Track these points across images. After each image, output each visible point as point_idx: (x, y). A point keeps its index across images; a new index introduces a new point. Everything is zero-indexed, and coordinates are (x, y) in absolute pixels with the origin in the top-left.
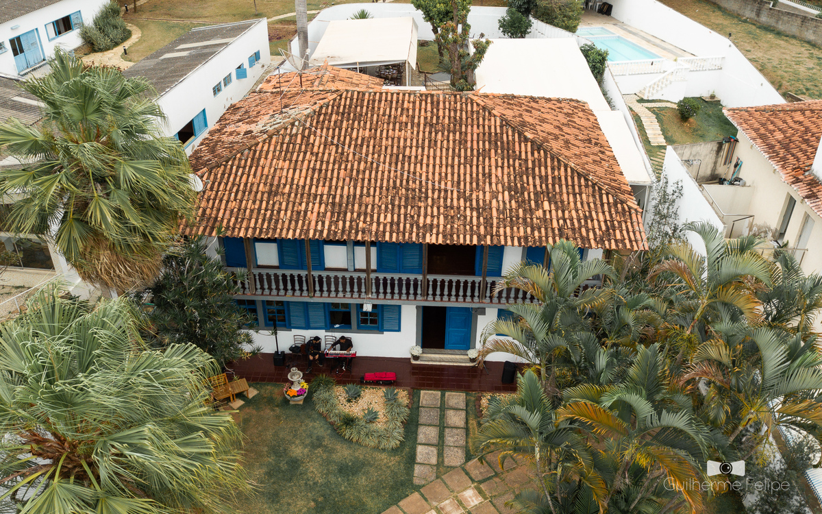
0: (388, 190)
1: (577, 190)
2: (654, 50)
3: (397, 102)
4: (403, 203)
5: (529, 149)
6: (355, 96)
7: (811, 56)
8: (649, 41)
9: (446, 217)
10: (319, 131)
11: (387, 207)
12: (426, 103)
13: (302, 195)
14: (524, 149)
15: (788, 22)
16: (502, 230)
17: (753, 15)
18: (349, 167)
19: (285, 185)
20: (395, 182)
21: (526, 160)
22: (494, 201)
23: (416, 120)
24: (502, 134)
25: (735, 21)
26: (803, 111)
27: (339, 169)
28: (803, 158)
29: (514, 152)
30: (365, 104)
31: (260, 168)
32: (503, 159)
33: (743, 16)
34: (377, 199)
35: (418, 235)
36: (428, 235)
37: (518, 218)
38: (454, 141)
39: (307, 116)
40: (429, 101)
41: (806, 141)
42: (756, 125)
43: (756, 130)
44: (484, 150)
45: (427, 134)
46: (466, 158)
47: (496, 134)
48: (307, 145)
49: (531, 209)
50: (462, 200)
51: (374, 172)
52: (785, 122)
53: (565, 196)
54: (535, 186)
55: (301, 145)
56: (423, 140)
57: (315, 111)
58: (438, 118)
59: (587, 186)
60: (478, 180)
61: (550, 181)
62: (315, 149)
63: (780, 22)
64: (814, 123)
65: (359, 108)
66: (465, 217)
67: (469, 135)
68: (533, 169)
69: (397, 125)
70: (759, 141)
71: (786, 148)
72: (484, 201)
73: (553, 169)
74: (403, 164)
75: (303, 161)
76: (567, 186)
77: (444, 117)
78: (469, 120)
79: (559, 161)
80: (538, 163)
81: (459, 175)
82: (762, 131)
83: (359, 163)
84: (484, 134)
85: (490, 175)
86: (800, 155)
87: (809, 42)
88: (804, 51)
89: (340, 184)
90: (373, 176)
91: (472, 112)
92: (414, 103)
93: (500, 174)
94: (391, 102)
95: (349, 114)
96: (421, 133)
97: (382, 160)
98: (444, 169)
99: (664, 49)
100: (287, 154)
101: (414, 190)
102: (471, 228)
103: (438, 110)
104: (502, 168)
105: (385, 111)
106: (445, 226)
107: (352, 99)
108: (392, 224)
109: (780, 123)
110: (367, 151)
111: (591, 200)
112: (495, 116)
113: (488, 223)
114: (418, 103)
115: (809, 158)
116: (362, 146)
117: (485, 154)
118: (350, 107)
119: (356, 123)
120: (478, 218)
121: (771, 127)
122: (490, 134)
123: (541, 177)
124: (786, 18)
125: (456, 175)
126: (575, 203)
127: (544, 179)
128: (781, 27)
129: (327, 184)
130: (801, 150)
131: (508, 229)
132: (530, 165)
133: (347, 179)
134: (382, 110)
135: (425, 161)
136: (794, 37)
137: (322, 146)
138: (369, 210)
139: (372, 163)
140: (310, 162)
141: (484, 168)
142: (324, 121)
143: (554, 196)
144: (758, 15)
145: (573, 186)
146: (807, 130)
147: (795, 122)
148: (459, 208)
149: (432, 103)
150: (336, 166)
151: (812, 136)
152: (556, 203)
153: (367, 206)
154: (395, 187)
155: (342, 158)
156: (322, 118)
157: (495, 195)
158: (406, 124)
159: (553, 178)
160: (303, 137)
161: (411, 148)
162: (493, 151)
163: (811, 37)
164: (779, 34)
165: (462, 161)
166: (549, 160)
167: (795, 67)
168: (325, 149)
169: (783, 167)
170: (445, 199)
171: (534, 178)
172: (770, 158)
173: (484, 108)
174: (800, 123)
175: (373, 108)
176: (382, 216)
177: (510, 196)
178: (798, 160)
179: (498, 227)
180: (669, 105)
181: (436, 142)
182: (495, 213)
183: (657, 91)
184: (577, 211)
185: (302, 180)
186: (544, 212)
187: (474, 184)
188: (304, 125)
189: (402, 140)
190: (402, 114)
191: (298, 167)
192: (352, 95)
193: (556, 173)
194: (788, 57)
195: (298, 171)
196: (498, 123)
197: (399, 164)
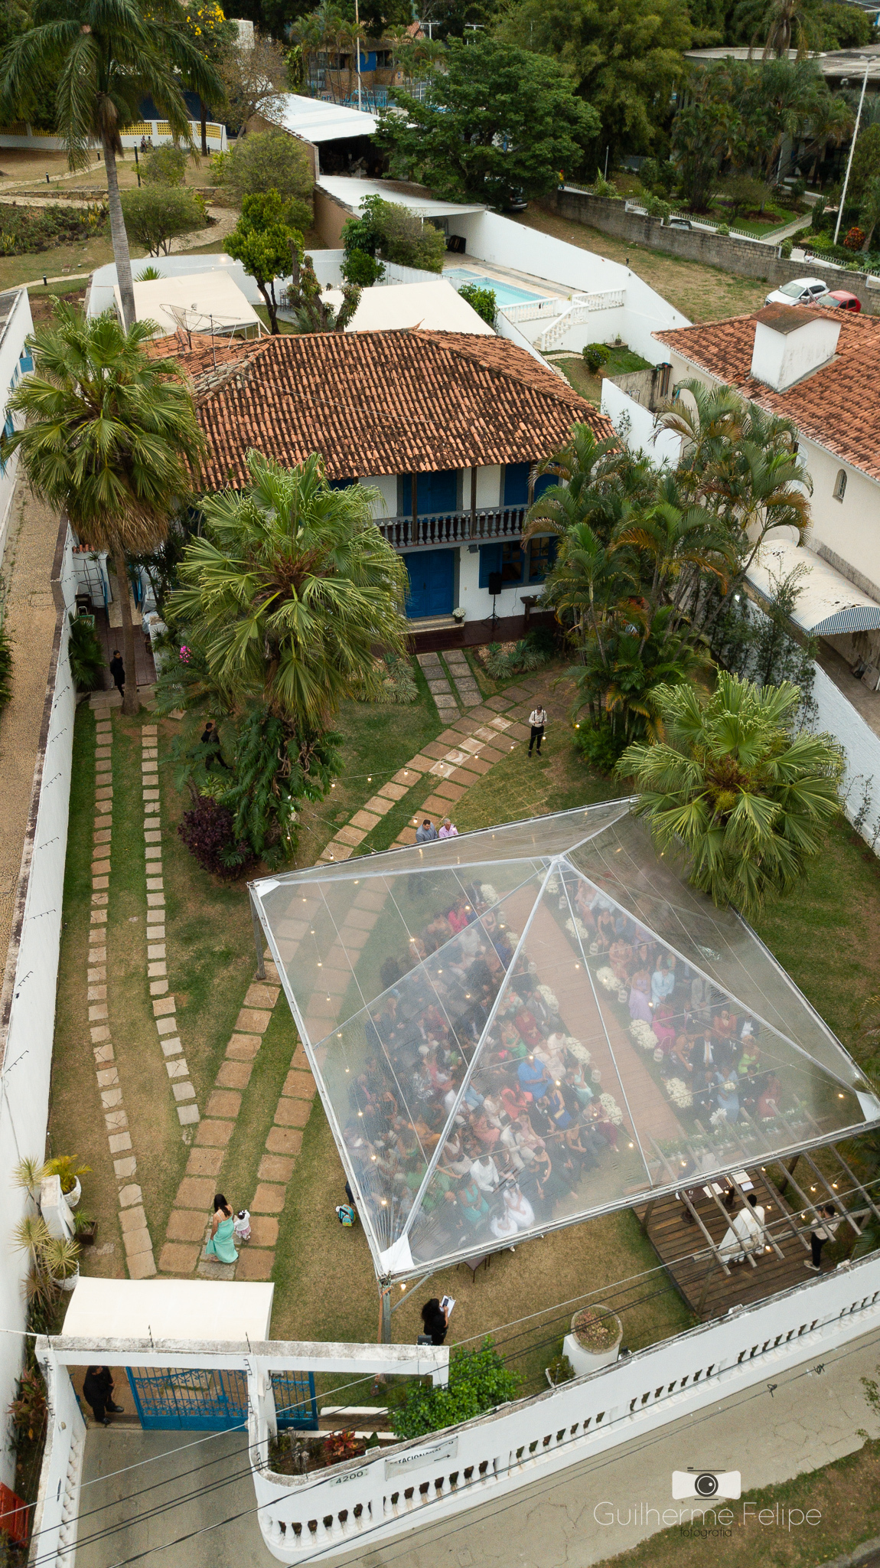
0: (363, 429)
1: (547, 410)
2: (537, 291)
3: (336, 345)
4: (384, 440)
5: (488, 378)
6: (289, 344)
7: (719, 283)
8: (526, 281)
9: (432, 447)
10: (265, 382)
11: (370, 446)
12: (368, 344)
13: (278, 445)
14: (483, 378)
15: (685, 243)
16: (490, 452)
17: (642, 238)
18: (313, 413)
19: (256, 438)
20: (367, 422)
21: (489, 388)
22: (473, 428)
23: (364, 362)
24: (457, 366)
25: (622, 247)
26: (731, 324)
27: (305, 417)
28: (741, 366)
29: (474, 382)
30: (303, 350)
31: (221, 426)
32: (466, 390)
33: (630, 240)
34: (356, 438)
35: (411, 465)
36: (421, 464)
37: (501, 440)
38: (411, 377)
39: (247, 369)
40: (370, 341)
41: (741, 351)
42: (689, 344)
43: (691, 348)
44: (445, 383)
45: (380, 373)
46: (429, 392)
47: (451, 367)
48: (260, 397)
49: (510, 431)
50: (441, 430)
51: (341, 416)
52: (716, 336)
53: (537, 416)
54: (506, 411)
55: (253, 398)
56: (380, 380)
57: (252, 364)
58: (386, 357)
59: (554, 405)
60: (449, 411)
61: (519, 404)
62: (270, 401)
63: (676, 245)
64: (744, 333)
65: (298, 356)
66: (451, 445)
67: (424, 371)
68: (499, 396)
69: (346, 368)
70: (695, 357)
71: (724, 359)
72: (463, 429)
73: (518, 393)
74: (368, 405)
75: (263, 414)
76: (536, 407)
77: (392, 356)
78: (419, 356)
79: (521, 385)
80: (500, 389)
81: (429, 409)
82: (696, 348)
83: (323, 409)
84: (439, 368)
85: (459, 406)
86: (737, 363)
87: (714, 267)
88: (710, 277)
89: (312, 430)
90: (342, 418)
91: (419, 348)
92: (355, 344)
93: (468, 403)
94: (330, 346)
95: (291, 363)
96: (374, 373)
97: (344, 402)
98: (411, 405)
99: (549, 289)
100: (243, 409)
101: (390, 427)
102: (461, 453)
103: (383, 349)
104: (469, 398)
105: (327, 355)
106: (435, 455)
107: (287, 348)
108: (381, 458)
109: (712, 338)
110: (326, 396)
111: (563, 416)
112: (443, 349)
113: (474, 445)
114: (358, 344)
115: (746, 364)
116: (318, 392)
117: (447, 386)
118: (288, 356)
119: (302, 370)
120: (463, 444)
121: (704, 343)
122: (445, 367)
123: (508, 402)
124: (682, 239)
125: (426, 409)
126: (549, 420)
127: (512, 403)
128: (678, 250)
129: (299, 431)
130: (738, 359)
131: (495, 450)
132: (495, 393)
133: (317, 425)
134: (323, 355)
135: (389, 399)
136: (695, 261)
137: (276, 397)
138: (353, 450)
139: (336, 407)
140: (270, 414)
141: (450, 399)
142: (267, 373)
143: (528, 417)
144: (648, 237)
145: (542, 407)
146: (739, 340)
147: (727, 335)
148: (441, 437)
149: (374, 343)
150: (300, 414)
151: (745, 344)
152: (531, 423)
153: (349, 447)
154: (369, 426)
155: (302, 407)
156: (263, 369)
157: (471, 422)
158: (355, 366)
159: (521, 401)
160: (252, 390)
161: (370, 388)
162: (453, 383)
163: (716, 260)
164: (677, 259)
165: (427, 395)
166: (511, 385)
167: (704, 297)
168: (280, 399)
169: (724, 376)
170: (425, 431)
171: (502, 404)
172: (710, 370)
173: (430, 343)
174: (732, 335)
175: (313, 354)
176: (369, 453)
177: (486, 422)
178: (737, 367)
179: (486, 450)
180: (572, 355)
181: (393, 380)
182: (477, 438)
183: (555, 340)
184: (553, 428)
185: (270, 431)
186: (523, 432)
187: (447, 415)
188: (247, 379)
189: (357, 382)
190: (346, 357)
191: (261, 419)
192: (286, 343)
193: (522, 396)
194: (694, 286)
195: (262, 424)
196: (449, 356)
197: (365, 405)
